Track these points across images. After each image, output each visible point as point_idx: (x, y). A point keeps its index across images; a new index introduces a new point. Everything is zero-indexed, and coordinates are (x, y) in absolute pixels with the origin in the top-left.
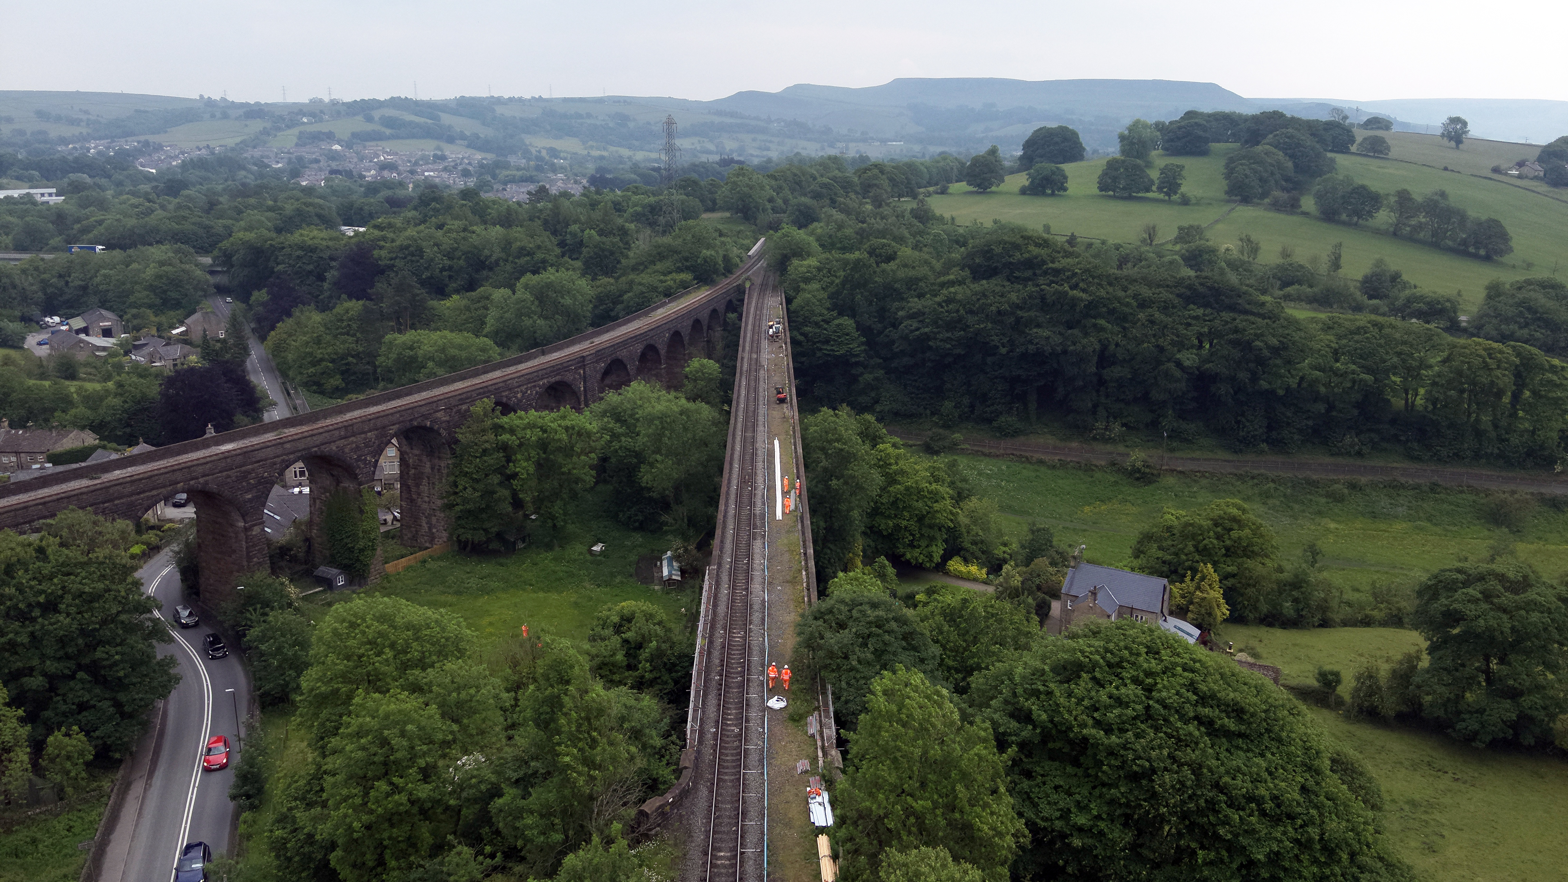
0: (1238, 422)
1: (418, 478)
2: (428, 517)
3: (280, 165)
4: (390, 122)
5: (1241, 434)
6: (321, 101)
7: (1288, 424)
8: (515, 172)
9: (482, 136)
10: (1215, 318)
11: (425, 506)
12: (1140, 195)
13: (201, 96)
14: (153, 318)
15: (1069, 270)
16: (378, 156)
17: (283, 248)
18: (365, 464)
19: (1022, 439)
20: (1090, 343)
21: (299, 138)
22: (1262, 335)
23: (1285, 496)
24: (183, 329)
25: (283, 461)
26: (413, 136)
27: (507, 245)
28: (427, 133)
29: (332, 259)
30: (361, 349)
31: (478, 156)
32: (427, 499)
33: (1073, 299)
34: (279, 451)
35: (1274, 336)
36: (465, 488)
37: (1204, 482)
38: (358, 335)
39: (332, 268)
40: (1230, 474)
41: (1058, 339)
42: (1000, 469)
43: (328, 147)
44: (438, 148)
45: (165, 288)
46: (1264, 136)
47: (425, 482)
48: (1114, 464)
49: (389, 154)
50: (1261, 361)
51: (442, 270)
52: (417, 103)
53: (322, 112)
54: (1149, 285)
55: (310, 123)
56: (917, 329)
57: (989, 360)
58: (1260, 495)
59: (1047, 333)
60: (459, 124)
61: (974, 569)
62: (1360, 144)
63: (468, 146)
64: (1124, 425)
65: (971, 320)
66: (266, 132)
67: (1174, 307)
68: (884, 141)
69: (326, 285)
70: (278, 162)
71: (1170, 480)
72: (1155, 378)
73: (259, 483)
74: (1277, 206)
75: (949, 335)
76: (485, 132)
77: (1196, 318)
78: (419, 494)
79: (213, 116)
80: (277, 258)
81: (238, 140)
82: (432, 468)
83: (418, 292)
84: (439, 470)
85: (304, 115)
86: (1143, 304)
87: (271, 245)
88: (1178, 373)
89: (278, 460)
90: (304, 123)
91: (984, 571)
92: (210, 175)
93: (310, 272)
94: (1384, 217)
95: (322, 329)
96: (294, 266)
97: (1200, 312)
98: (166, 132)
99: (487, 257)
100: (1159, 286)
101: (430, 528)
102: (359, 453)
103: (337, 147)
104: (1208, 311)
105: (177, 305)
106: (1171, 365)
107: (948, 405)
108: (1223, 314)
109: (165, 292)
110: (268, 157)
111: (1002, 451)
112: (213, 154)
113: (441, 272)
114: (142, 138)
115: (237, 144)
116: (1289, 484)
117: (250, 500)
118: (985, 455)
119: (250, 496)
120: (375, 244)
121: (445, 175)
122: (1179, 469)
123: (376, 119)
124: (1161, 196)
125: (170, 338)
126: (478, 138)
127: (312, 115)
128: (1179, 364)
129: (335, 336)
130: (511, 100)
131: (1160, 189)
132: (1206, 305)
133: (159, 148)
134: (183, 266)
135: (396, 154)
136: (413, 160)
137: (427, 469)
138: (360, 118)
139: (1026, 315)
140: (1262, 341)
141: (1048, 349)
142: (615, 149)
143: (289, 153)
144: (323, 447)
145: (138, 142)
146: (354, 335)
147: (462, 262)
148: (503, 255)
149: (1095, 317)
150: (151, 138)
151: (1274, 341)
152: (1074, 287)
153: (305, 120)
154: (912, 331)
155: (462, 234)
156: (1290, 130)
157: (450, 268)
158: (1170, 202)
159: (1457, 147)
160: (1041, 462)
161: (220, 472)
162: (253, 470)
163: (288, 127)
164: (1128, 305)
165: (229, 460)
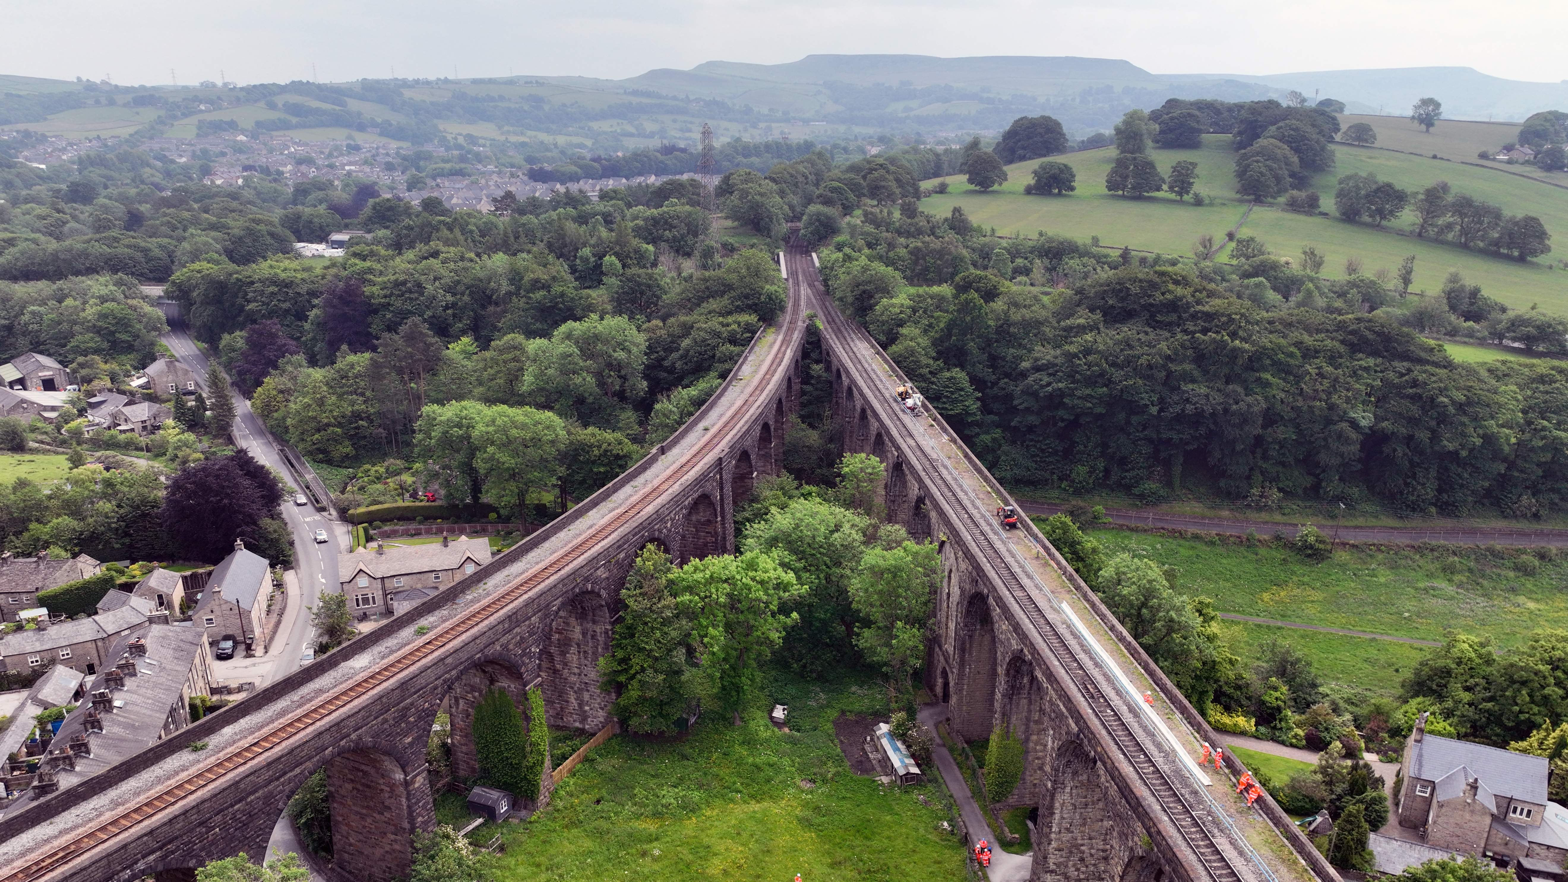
0: (1407, 485)
1: (565, 644)
2: (579, 692)
3: (184, 160)
4: (296, 110)
5: (1411, 498)
6: (214, 85)
7: (1462, 486)
8: (442, 165)
9: (394, 123)
10: (1386, 369)
11: (573, 679)
12: (1150, 194)
13: (79, 79)
14: (103, 366)
15: (1223, 315)
16: (288, 148)
17: (253, 283)
18: (530, 658)
19: (1164, 507)
20: (1256, 402)
21: (199, 128)
22: (1446, 389)
23: (1470, 570)
24: (143, 381)
25: (445, 681)
26: (322, 125)
27: (515, 277)
28: (338, 121)
29: (313, 294)
30: (372, 411)
31: (394, 145)
32: (576, 671)
33: (1234, 350)
34: (440, 670)
35: (1457, 389)
36: (643, 670)
37: (1380, 556)
38: (368, 394)
39: (314, 306)
40: (1408, 546)
41: (1219, 398)
42: (1154, 548)
43: (232, 138)
44: (350, 137)
45: (113, 329)
46: (1264, 128)
47: (573, 649)
48: (1278, 538)
49: (298, 144)
50: (1443, 419)
51: (447, 308)
52: (320, 87)
53: (219, 98)
54: (1308, 329)
55: (208, 111)
56: (1049, 384)
57: (1135, 419)
58: (1444, 570)
59: (1203, 390)
60: (369, 110)
61: (1241, 721)
62: (1345, 133)
63: (382, 134)
64: (1280, 490)
65: (1117, 374)
66: (160, 121)
67: (1341, 357)
68: (806, 122)
69: (307, 326)
70: (181, 156)
71: (1342, 556)
72: (1325, 439)
73: (420, 718)
74: (1294, 206)
75: (1088, 391)
76: (396, 119)
77: (1366, 369)
78: (565, 664)
79: (98, 102)
80: (246, 294)
81: (131, 130)
82: (584, 634)
83: (433, 340)
84: (593, 637)
85: (201, 102)
86: (1309, 354)
87: (237, 279)
88: (1354, 435)
89: (441, 681)
90: (201, 111)
91: (1253, 721)
92: (112, 173)
93: (287, 311)
94: (1408, 217)
95: (325, 388)
96: (268, 304)
97: (1371, 362)
98: (46, 119)
99: (494, 291)
100: (1318, 331)
101: (581, 705)
102: (523, 646)
103: (241, 138)
104: (1379, 360)
105: (129, 348)
106: (1344, 425)
107: (1081, 470)
108: (1396, 364)
109: (113, 333)
110: (169, 150)
111: (1151, 525)
112: (106, 146)
113: (444, 310)
114: (22, 127)
115: (131, 135)
116: (1473, 557)
117: (411, 744)
118: (1132, 530)
119: (410, 739)
120: (362, 277)
121: (367, 169)
122: (1352, 542)
123: (280, 105)
124: (1173, 196)
125: (132, 394)
126: (391, 125)
127: (211, 102)
128: (1354, 424)
129: (340, 396)
130: (417, 82)
131: (1171, 189)
132: (1375, 354)
133: (43, 139)
134: (129, 301)
135: (306, 144)
136: (327, 151)
137: (577, 633)
138: (262, 104)
139: (1179, 368)
140: (1447, 396)
141: (1208, 409)
142: (533, 133)
143: (190, 144)
144: (486, 650)
145: (17, 132)
146: (363, 394)
147: (466, 298)
148: (512, 288)
149: (1257, 371)
150: (33, 127)
151: (1460, 397)
152: (1234, 335)
153: (202, 107)
154: (1042, 387)
155: (460, 264)
156: (1294, 122)
157: (454, 305)
158: (1181, 202)
159: (1427, 131)
160: (1196, 537)
161: (376, 718)
162: (412, 704)
163: (185, 115)
164: (1291, 355)
165: (384, 700)
